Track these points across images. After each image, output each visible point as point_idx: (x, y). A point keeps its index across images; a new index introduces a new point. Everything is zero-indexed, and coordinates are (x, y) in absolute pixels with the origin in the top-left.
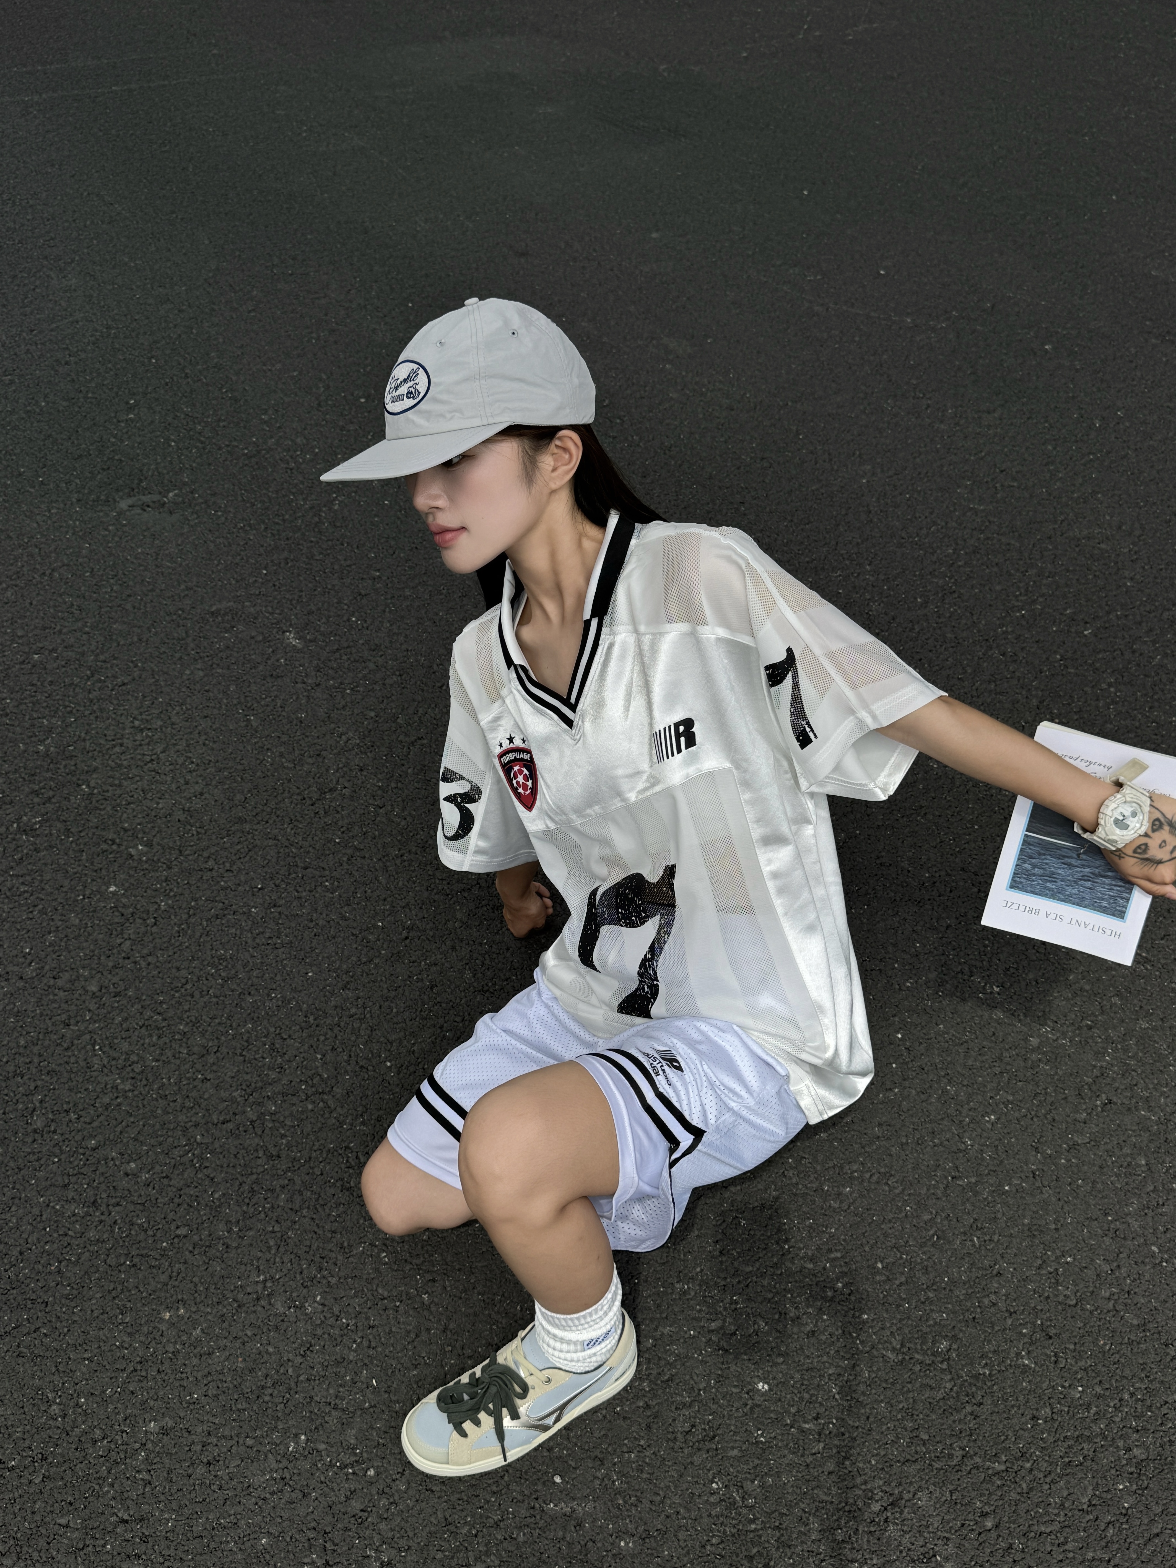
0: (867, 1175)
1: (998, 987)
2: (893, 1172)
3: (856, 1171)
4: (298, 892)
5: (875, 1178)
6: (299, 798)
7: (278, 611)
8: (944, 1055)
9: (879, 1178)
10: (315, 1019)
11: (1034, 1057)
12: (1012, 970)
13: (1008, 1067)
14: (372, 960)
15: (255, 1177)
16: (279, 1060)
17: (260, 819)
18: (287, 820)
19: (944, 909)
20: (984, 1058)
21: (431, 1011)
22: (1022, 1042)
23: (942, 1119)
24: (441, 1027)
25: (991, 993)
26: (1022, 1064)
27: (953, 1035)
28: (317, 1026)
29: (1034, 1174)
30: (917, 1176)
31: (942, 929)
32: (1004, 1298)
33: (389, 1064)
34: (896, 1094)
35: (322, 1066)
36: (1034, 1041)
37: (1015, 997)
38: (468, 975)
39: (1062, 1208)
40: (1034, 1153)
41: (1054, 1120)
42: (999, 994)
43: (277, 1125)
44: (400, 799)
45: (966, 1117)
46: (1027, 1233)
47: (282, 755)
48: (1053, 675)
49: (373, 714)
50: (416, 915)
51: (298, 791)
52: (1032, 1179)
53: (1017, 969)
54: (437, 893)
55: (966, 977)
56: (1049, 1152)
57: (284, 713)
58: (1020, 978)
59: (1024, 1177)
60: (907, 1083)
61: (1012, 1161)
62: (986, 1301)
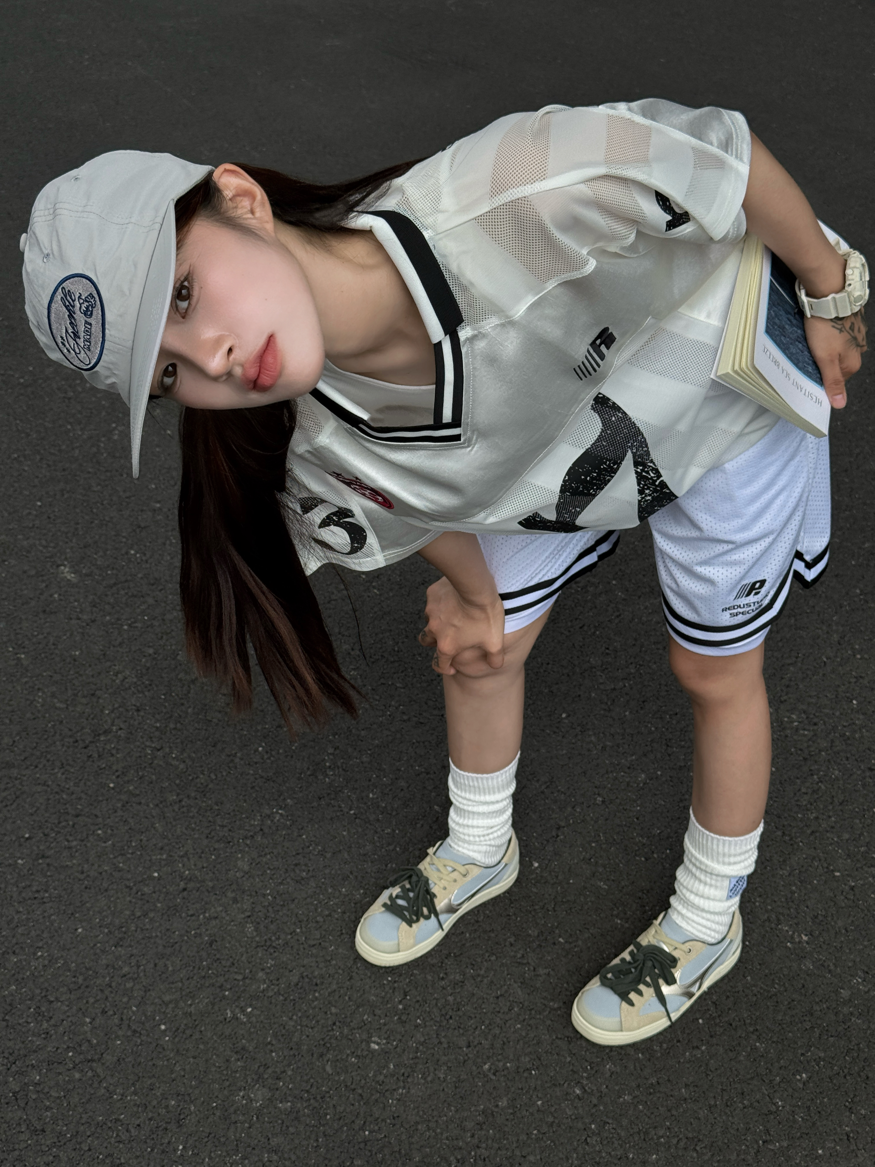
0: (675, 1141)
4: (68, 841)
6: (71, 740)
7: (52, 545)
9: (686, 1143)
10: (85, 980)
12: (821, 918)
14: (147, 914)
16: (45, 1025)
18: (58, 764)
21: (209, 969)
22: (833, 994)
23: (752, 1078)
24: (221, 987)
25: (800, 942)
27: (761, 988)
28: (87, 987)
29: (848, 1136)
30: (726, 1141)
33: (163, 1027)
34: (703, 1052)
35: (91, 1031)
36: (845, 993)
37: (825, 947)
38: (250, 928)
43: (42, 1096)
44: (178, 741)
47: (53, 695)
48: (853, 610)
50: (195, 865)
54: (218, 841)
57: (57, 651)
60: (714, 1041)
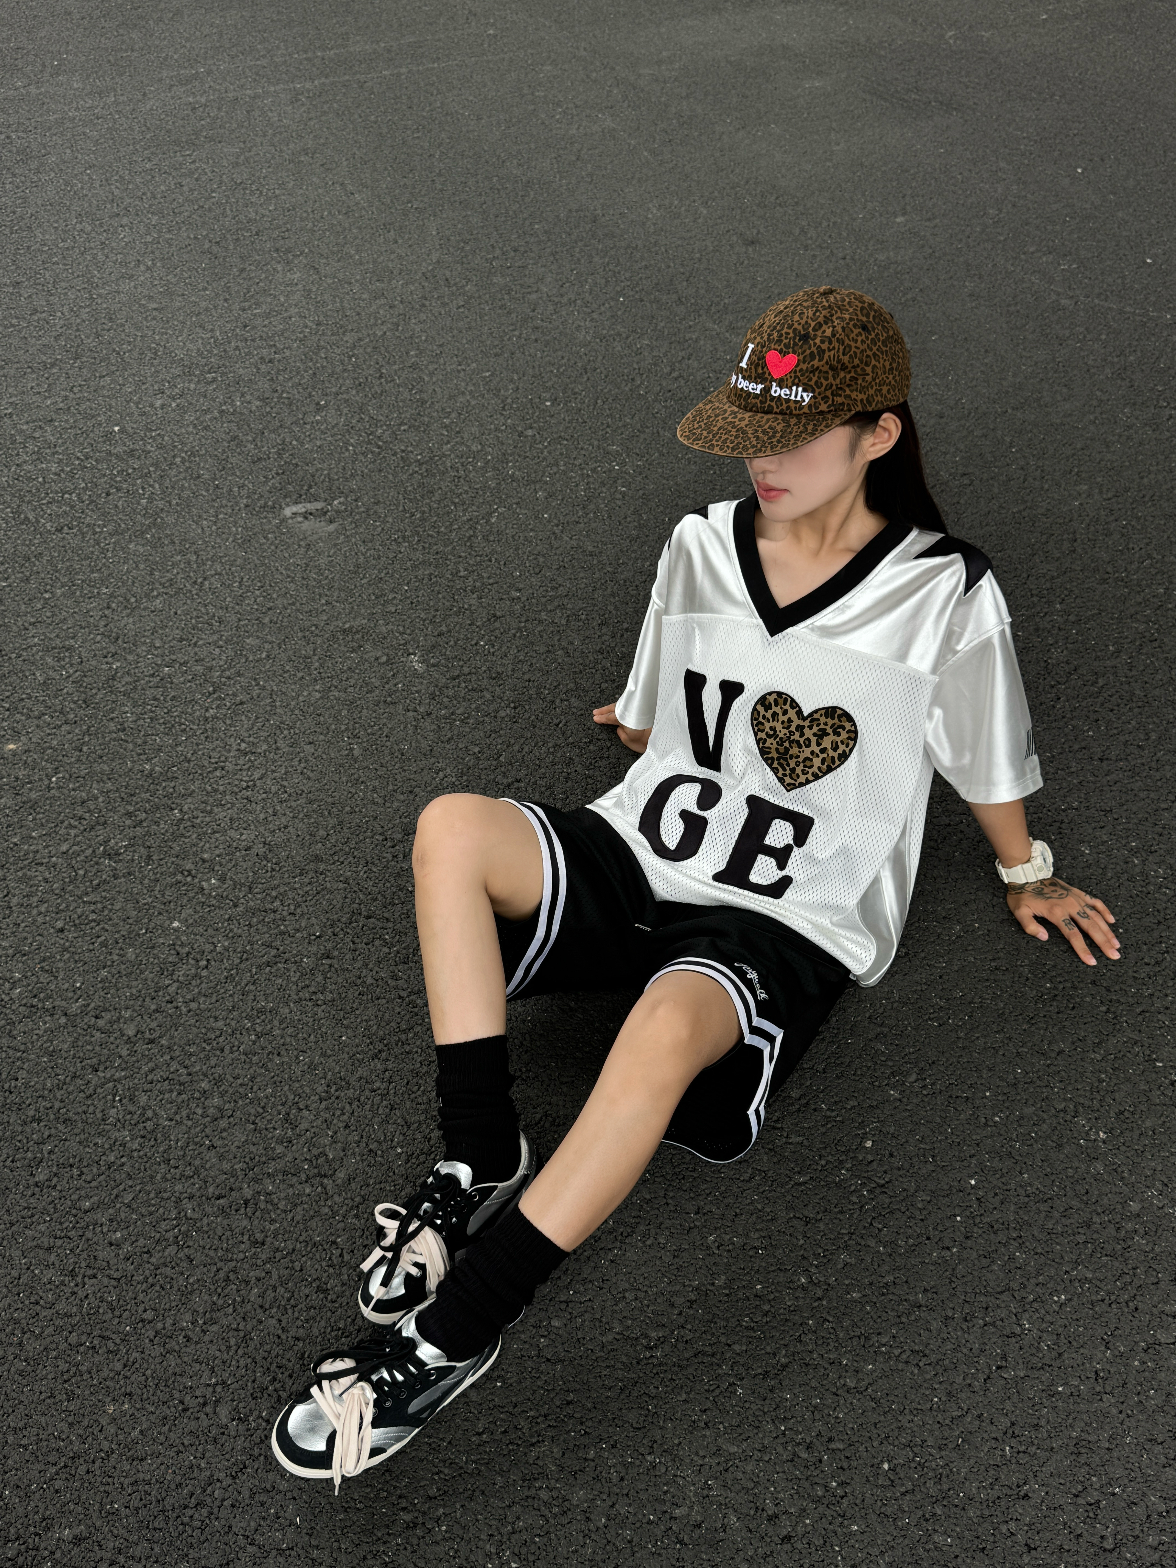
1: (1105, 1133)
2: (927, 1352)
3: (884, 1345)
5: (904, 1356)
8: (1021, 1212)
11: (1129, 1226)
13: (1095, 1236)
15: (233, 1264)
17: (336, 858)
19: (1060, 1029)
20: (1068, 1222)
26: (1114, 1233)
31: (1053, 1055)
32: (1026, 1528)
39: (1122, 1424)
40: (1103, 1348)
41: (1137, 1309)
42: (1104, 1142)
45: (1030, 1293)
46: (1072, 1449)
49: (477, 749)
51: (381, 830)
52: (1092, 1381)
53: (1133, 1113)
55: (1068, 1117)
56: (1122, 1349)
58: (1134, 1125)
59: (1083, 1378)
61: (1074, 1355)
62: (1004, 1529)
